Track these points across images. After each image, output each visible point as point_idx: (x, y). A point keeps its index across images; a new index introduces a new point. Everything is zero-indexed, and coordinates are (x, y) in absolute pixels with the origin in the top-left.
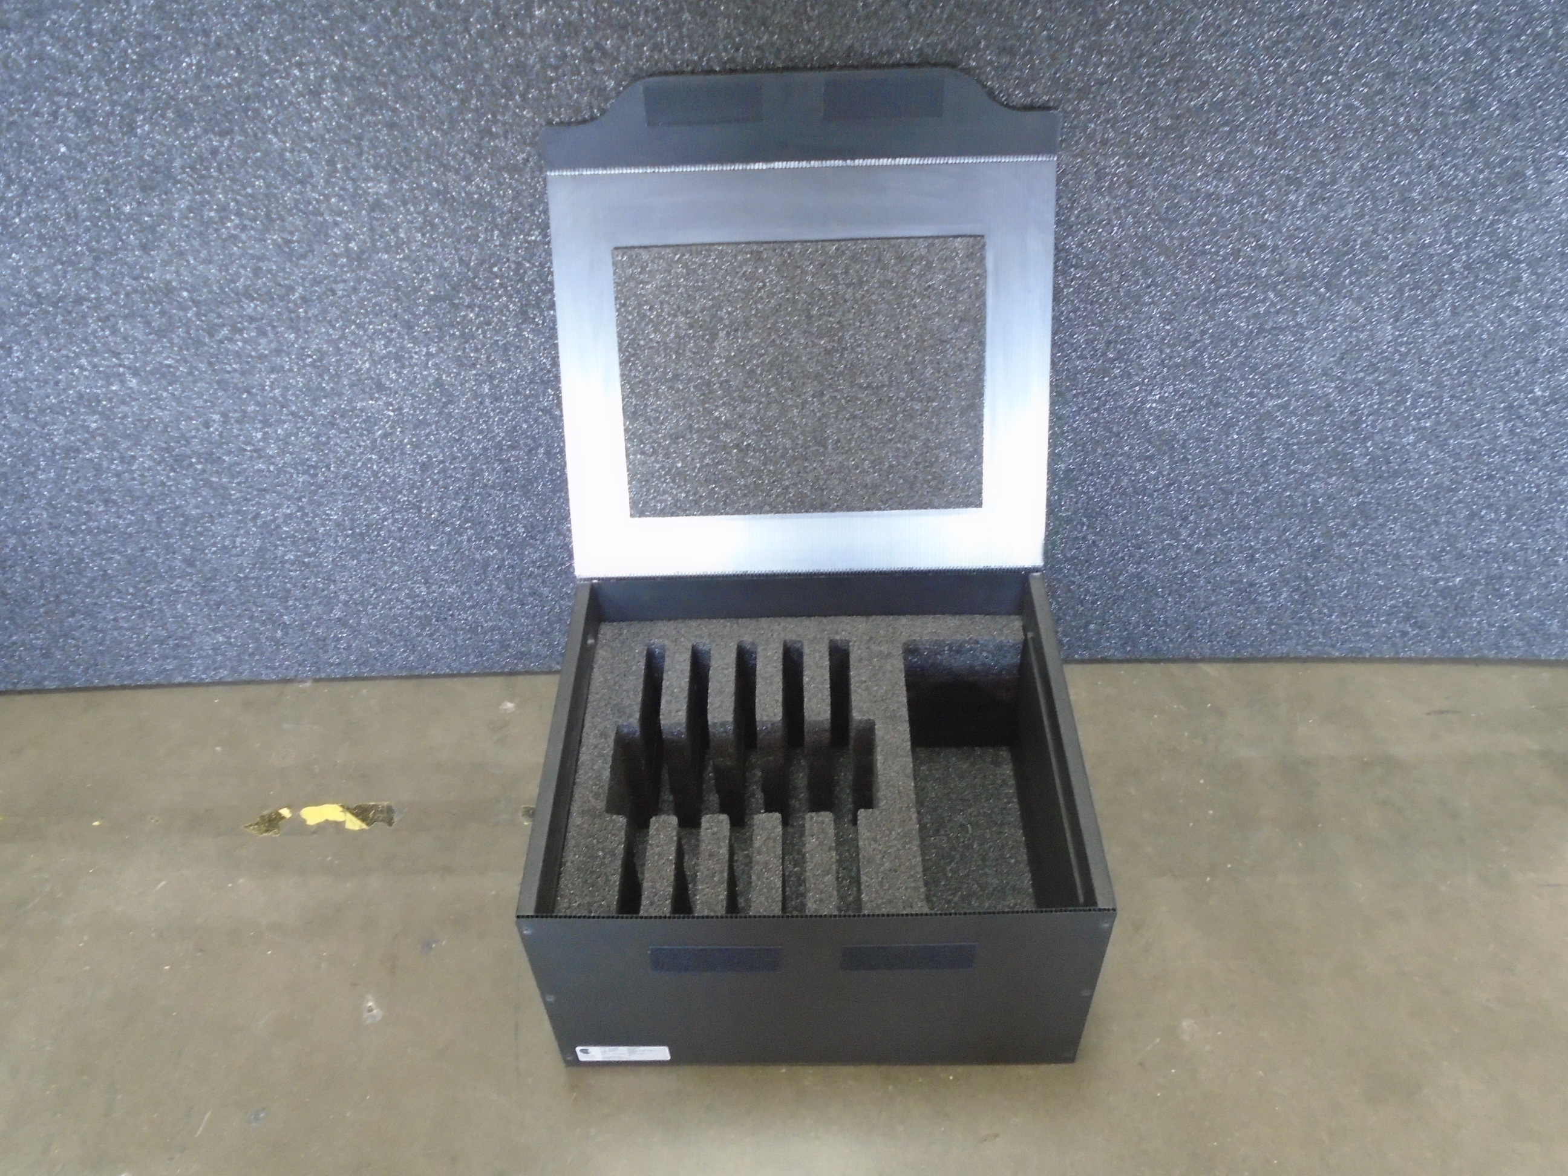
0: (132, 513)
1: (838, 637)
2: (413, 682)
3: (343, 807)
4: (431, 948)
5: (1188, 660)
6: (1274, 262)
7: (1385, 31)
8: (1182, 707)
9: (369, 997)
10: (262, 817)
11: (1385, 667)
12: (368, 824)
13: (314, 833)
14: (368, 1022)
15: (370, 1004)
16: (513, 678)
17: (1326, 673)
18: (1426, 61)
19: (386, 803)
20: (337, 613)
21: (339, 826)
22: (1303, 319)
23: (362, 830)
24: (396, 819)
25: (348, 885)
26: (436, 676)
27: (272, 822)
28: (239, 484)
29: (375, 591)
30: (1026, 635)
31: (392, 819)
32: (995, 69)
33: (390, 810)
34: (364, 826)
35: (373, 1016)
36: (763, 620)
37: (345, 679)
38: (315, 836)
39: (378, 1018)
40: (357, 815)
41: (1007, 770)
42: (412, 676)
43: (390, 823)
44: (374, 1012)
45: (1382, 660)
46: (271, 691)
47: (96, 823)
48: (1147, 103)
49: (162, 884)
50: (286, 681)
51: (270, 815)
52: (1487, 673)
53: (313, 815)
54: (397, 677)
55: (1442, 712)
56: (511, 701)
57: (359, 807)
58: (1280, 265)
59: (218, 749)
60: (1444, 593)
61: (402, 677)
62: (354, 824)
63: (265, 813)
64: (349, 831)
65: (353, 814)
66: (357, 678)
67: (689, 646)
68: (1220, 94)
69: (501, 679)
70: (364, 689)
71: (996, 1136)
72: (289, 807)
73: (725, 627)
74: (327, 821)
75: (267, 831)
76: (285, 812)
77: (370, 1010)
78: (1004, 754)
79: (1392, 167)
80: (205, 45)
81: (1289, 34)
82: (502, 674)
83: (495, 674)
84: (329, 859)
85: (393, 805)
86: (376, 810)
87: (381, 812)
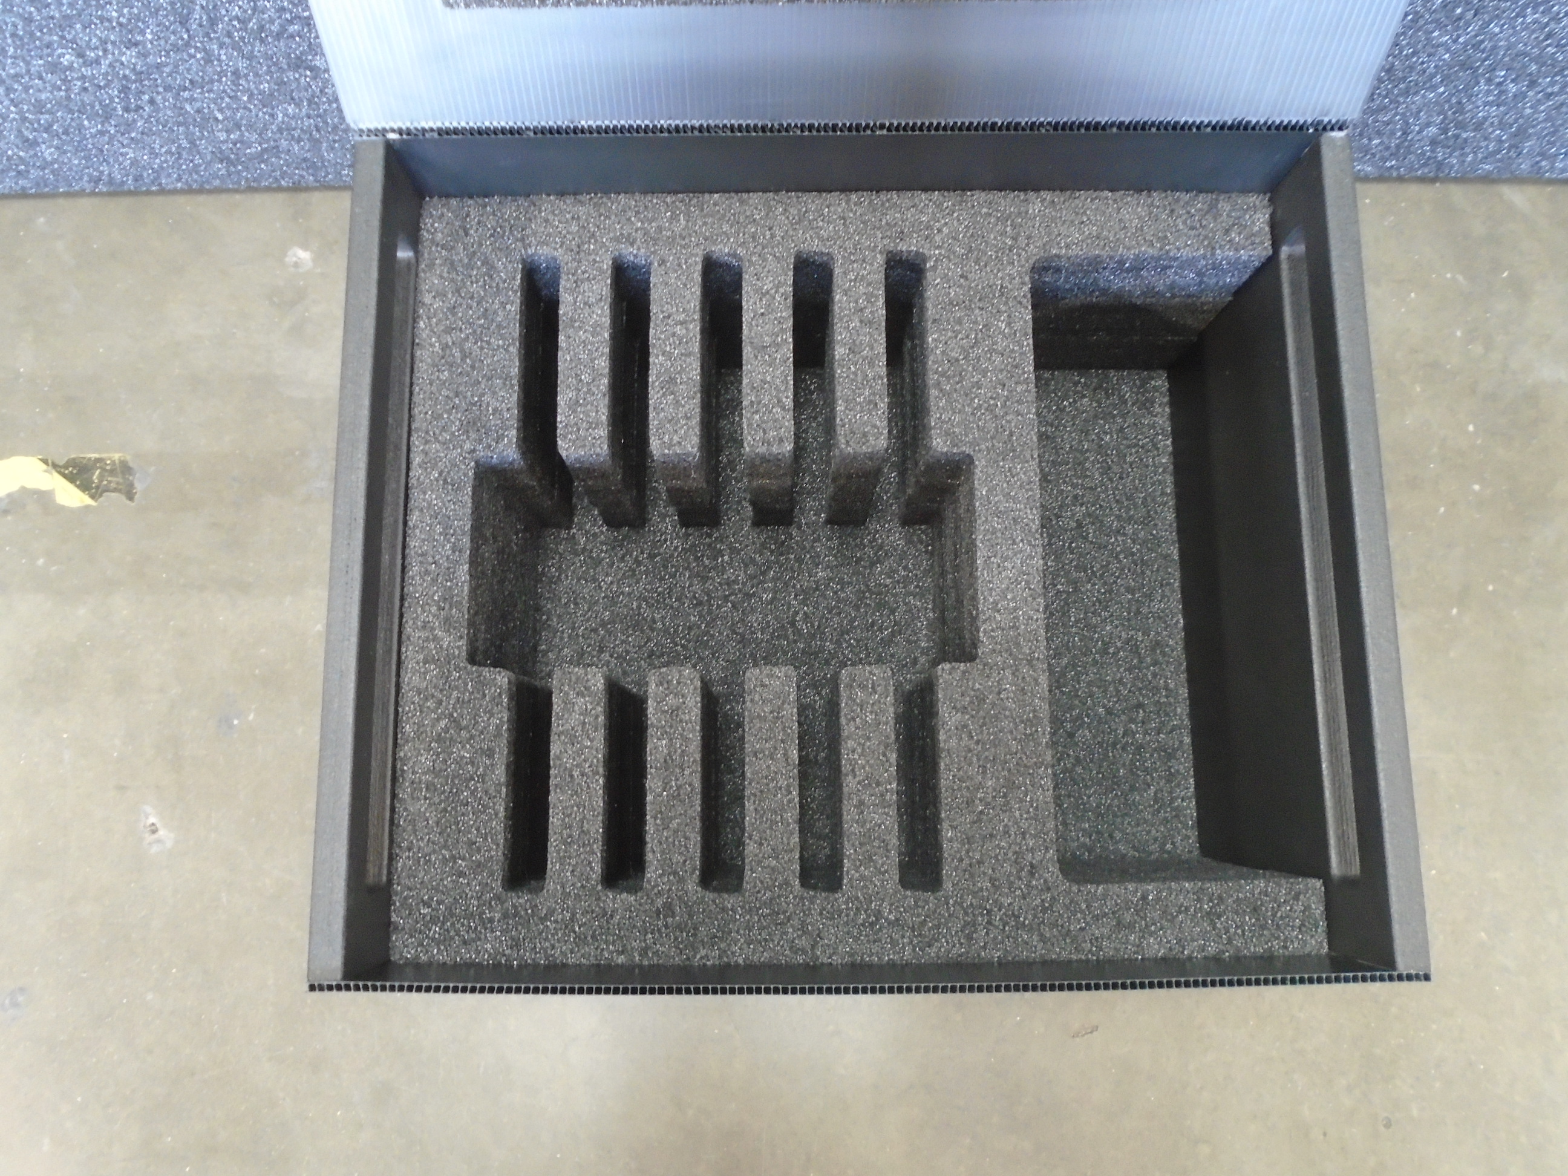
1: (903, 247)
3: (45, 461)
4: (231, 726)
8: (1460, 278)
9: (148, 809)
12: (93, 497)
13: (5, 512)
14: (155, 849)
15: (152, 820)
16: (303, 196)
19: (116, 456)
21: (44, 498)
23: (87, 507)
24: (139, 487)
25: (82, 611)
26: (162, 191)
31: (131, 485)
33: (125, 469)
34: (86, 499)
35: (160, 841)
36: (755, 198)
39: (169, 844)
40: (71, 478)
41: (1161, 416)
42: (119, 192)
43: (130, 496)
44: (162, 833)
54: (93, 194)
56: (305, 247)
57: (72, 463)
61: (101, 194)
62: (70, 496)
64: (62, 508)
65: (64, 476)
67: (607, 265)
69: (281, 197)
71: (1095, 1029)
73: (674, 218)
74: (23, 490)
77: (154, 830)
78: (1160, 382)
82: (280, 189)
83: (268, 189)
84: (41, 562)
85: (128, 458)
86: (103, 470)
87: (112, 472)
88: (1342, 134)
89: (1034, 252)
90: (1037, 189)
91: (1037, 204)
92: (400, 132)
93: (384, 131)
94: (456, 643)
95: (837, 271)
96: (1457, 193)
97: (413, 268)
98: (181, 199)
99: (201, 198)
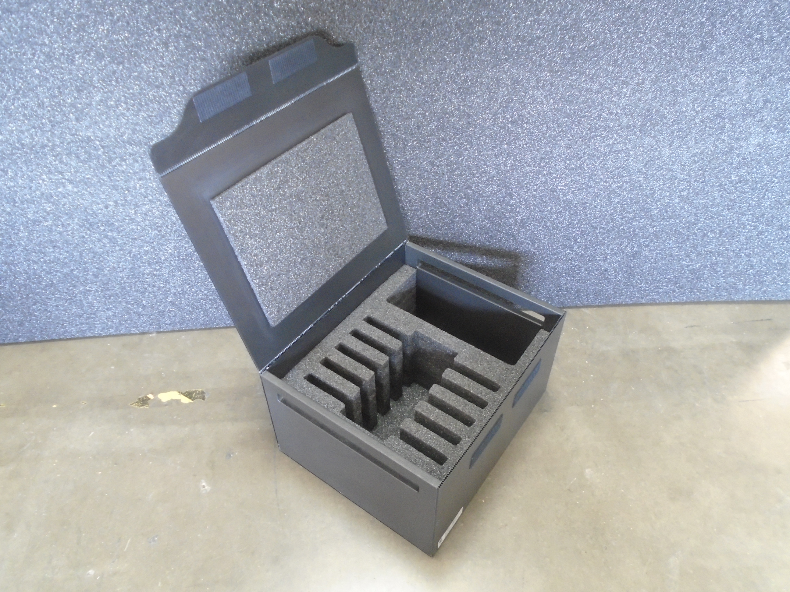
0: (67, 252)
2: (208, 331)
3: (179, 392)
4: (230, 456)
5: (577, 307)
6: (616, 120)
7: (666, 14)
9: (203, 481)
10: (139, 399)
11: (665, 307)
12: (192, 400)
13: (166, 405)
14: (204, 492)
15: (204, 484)
17: (639, 310)
18: (684, 27)
19: (200, 390)
20: (170, 299)
21: (178, 402)
22: (629, 147)
23: (190, 403)
24: (206, 397)
25: (187, 429)
27: (144, 401)
28: (122, 236)
29: (189, 287)
31: (204, 397)
32: (491, 31)
33: (203, 393)
34: (190, 401)
35: (206, 490)
37: (173, 331)
38: (167, 407)
39: (208, 490)
40: (186, 396)
42: (207, 328)
43: (204, 399)
44: (206, 487)
45: (664, 304)
46: (136, 339)
47: (54, 406)
48: (560, 47)
49: (92, 433)
50: (143, 333)
51: (143, 398)
52: (712, 308)
53: (165, 397)
54: (200, 329)
55: (692, 326)
57: (187, 392)
58: (619, 122)
59: (113, 367)
60: (692, 272)
61: (202, 329)
62: (185, 400)
63: (140, 397)
64: (183, 403)
65: (184, 395)
66: (179, 331)
68: (593, 43)
70: (183, 336)
71: (506, 525)
72: (152, 393)
74: (172, 400)
75: (142, 406)
76: (151, 396)
77: (204, 487)
79: (669, 76)
80: (111, 20)
81: (623, 15)
84: (175, 417)
85: (204, 390)
86: (196, 393)
87: (199, 394)
98: (223, 330)
99: (229, 329)
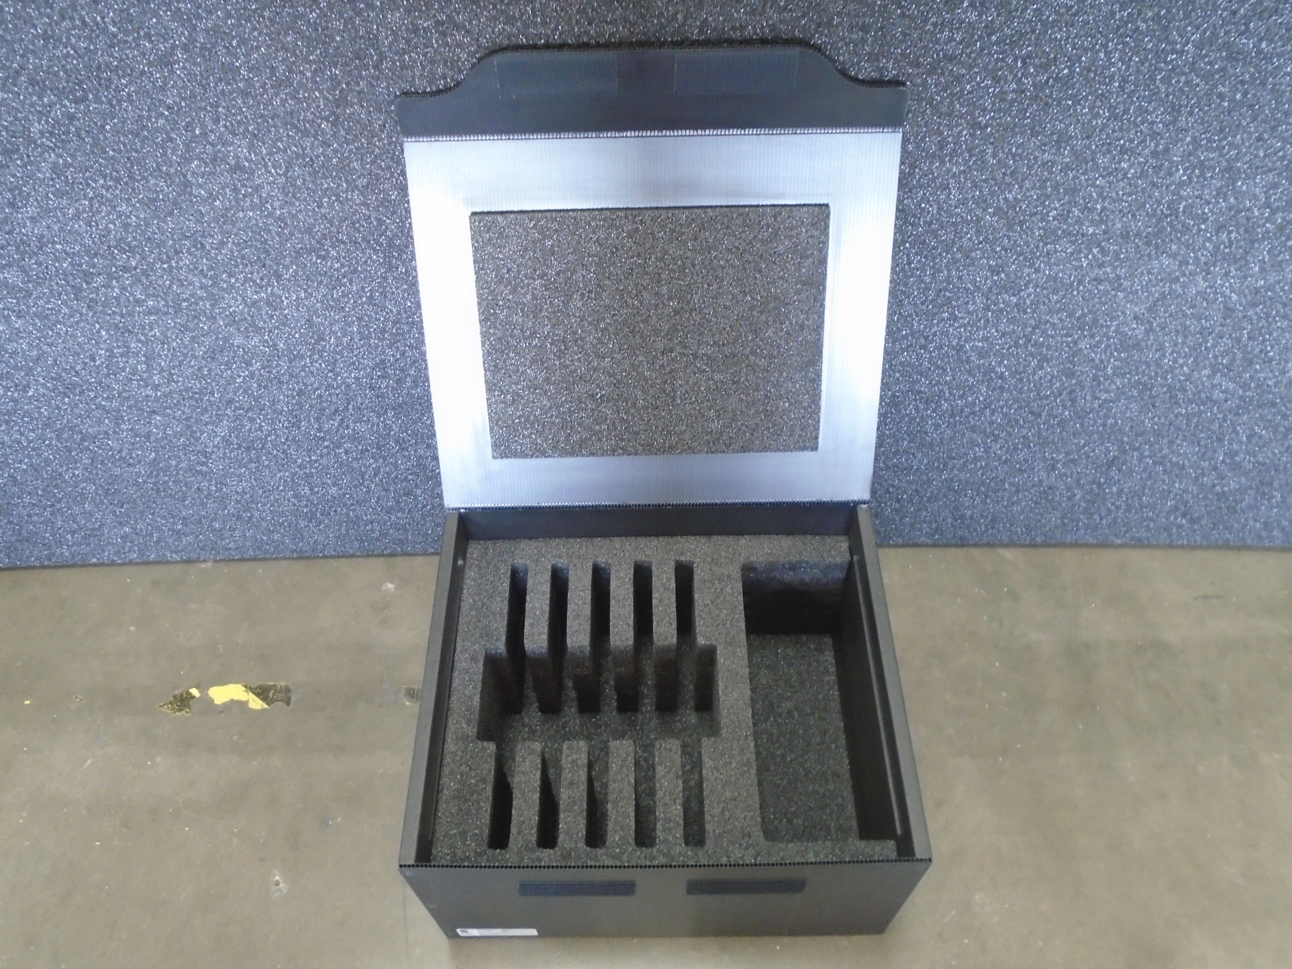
0: (33, 431)
1: (683, 558)
2: (303, 563)
3: (246, 687)
4: (327, 825)
5: (988, 545)
6: (1101, 221)
7: (1234, 13)
8: (982, 591)
9: (276, 871)
10: (175, 697)
11: (1158, 553)
12: (268, 704)
13: (221, 712)
14: (277, 894)
15: (277, 878)
16: (394, 559)
17: (1107, 557)
18: (1271, 41)
19: (283, 683)
20: (231, 508)
21: (243, 705)
22: (1122, 272)
23: (263, 710)
24: (293, 699)
25: (254, 763)
26: (325, 557)
27: (183, 701)
28: (129, 407)
29: (264, 492)
30: (852, 556)
31: (290, 698)
32: (847, 45)
33: (287, 690)
34: (265, 706)
35: (280, 890)
36: (616, 539)
37: (242, 560)
38: (223, 715)
39: (285, 892)
40: (258, 695)
41: (829, 657)
42: (302, 557)
43: (288, 704)
44: (281, 885)
45: (1158, 547)
46: (177, 571)
47: (27, 702)
48: (994, 78)
49: (89, 762)
50: (189, 561)
51: (182, 695)
52: (1249, 559)
53: (221, 694)
54: (289, 558)
55: (1206, 597)
56: (391, 583)
57: (260, 687)
58: (1107, 225)
59: (132, 628)
60: (1222, 496)
61: (293, 558)
62: (256, 703)
63: (177, 692)
64: (252, 710)
65: (255, 694)
66: (254, 559)
67: (549, 567)
68: (1066, 71)
69: (382, 559)
70: (261, 569)
72: (197, 687)
73: (581, 547)
74: (232, 701)
75: (179, 710)
76: (195, 692)
77: (277, 884)
78: (828, 641)
79: (1225, 138)
81: (1139, 14)
82: (383, 555)
83: (377, 556)
84: (235, 738)
85: (290, 684)
86: (275, 690)
87: (280, 692)
88: (866, 506)
89: (742, 560)
90: (743, 534)
91: (743, 541)
92: (466, 509)
93: (459, 508)
94: (472, 731)
95: (654, 569)
96: (976, 552)
97: (463, 568)
98: (332, 561)
99: (342, 560)
